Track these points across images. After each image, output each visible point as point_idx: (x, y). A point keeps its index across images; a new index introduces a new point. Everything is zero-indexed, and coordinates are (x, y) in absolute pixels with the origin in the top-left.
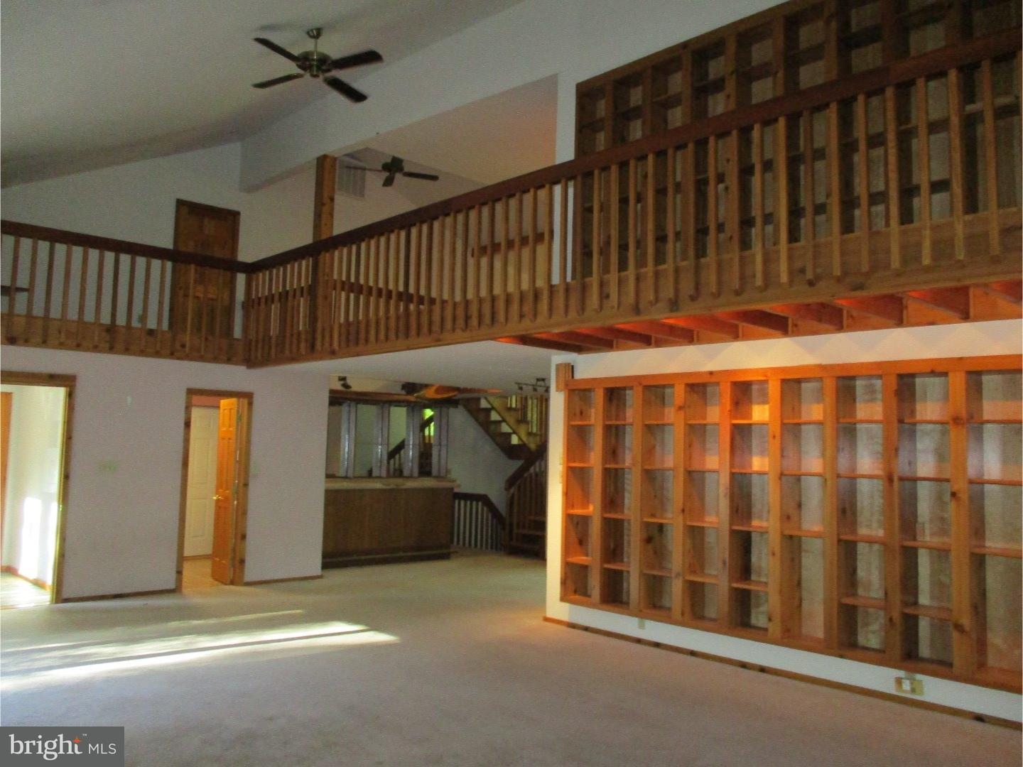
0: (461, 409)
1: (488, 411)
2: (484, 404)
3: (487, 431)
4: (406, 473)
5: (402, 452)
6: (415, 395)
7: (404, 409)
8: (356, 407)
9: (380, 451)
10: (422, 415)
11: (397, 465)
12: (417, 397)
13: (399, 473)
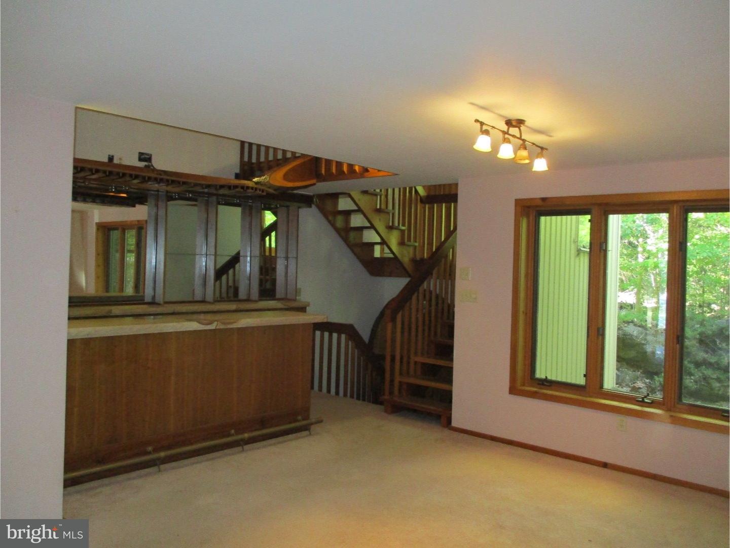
0: (314, 209)
1: (347, 213)
2: (344, 204)
3: (346, 240)
4: (242, 294)
5: (237, 266)
6: (256, 180)
7: (238, 210)
8: (166, 206)
9: (204, 264)
10: (261, 219)
11: (231, 283)
12: (256, 183)
13: (233, 294)
